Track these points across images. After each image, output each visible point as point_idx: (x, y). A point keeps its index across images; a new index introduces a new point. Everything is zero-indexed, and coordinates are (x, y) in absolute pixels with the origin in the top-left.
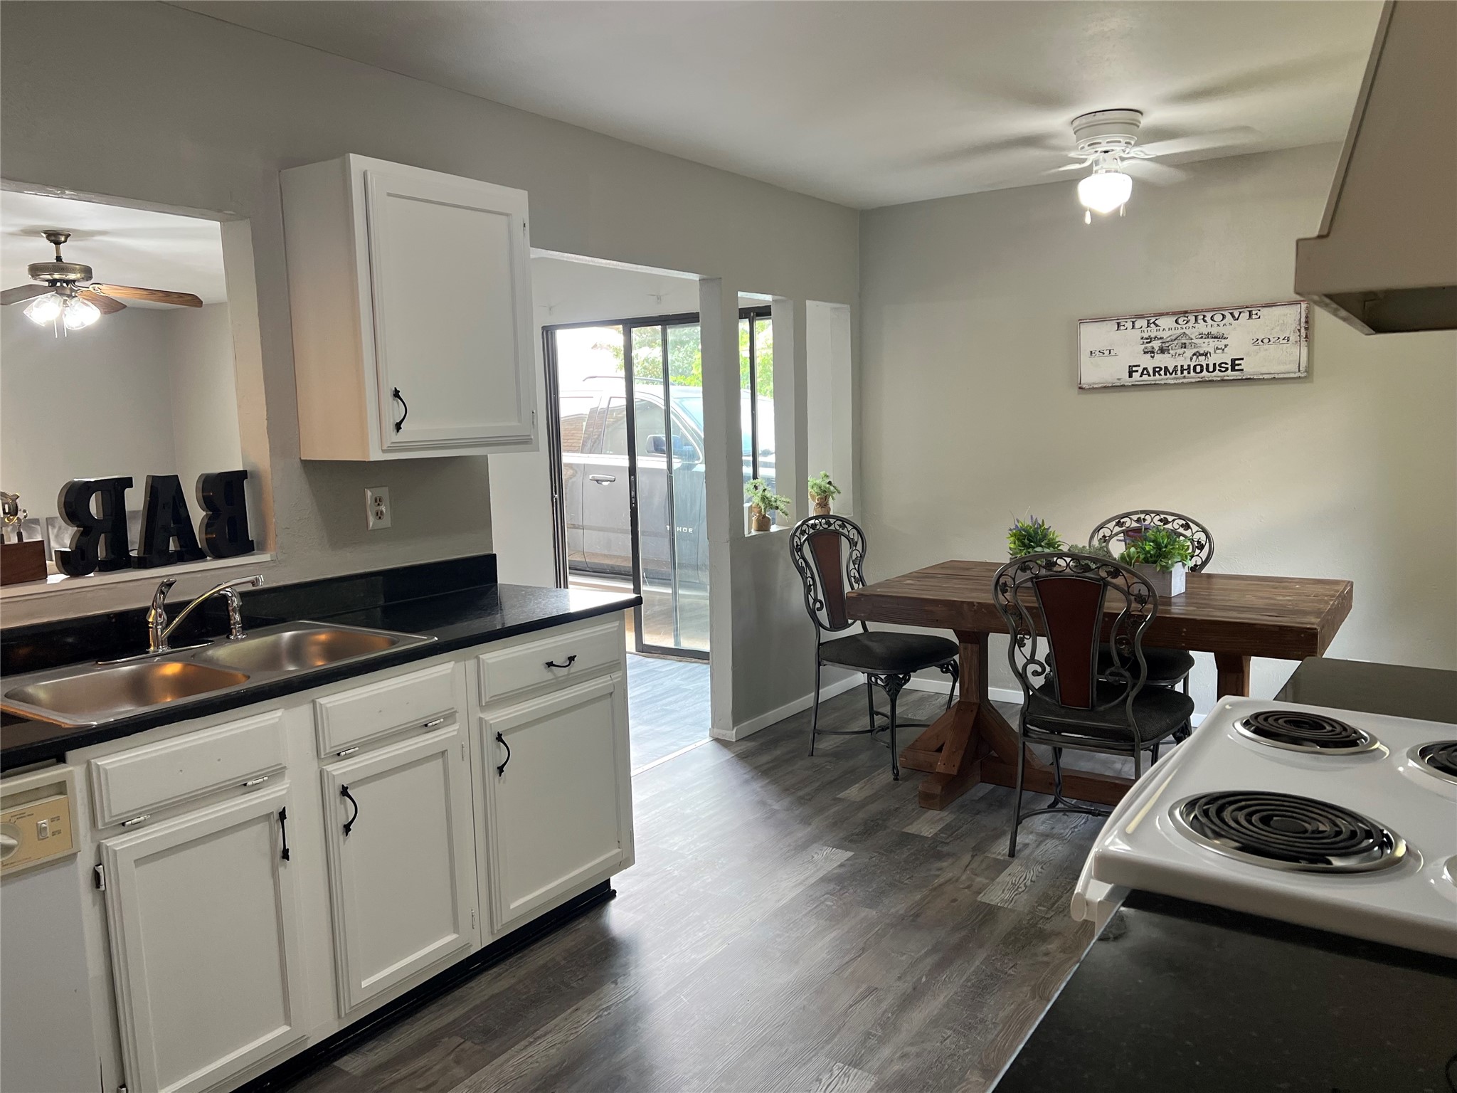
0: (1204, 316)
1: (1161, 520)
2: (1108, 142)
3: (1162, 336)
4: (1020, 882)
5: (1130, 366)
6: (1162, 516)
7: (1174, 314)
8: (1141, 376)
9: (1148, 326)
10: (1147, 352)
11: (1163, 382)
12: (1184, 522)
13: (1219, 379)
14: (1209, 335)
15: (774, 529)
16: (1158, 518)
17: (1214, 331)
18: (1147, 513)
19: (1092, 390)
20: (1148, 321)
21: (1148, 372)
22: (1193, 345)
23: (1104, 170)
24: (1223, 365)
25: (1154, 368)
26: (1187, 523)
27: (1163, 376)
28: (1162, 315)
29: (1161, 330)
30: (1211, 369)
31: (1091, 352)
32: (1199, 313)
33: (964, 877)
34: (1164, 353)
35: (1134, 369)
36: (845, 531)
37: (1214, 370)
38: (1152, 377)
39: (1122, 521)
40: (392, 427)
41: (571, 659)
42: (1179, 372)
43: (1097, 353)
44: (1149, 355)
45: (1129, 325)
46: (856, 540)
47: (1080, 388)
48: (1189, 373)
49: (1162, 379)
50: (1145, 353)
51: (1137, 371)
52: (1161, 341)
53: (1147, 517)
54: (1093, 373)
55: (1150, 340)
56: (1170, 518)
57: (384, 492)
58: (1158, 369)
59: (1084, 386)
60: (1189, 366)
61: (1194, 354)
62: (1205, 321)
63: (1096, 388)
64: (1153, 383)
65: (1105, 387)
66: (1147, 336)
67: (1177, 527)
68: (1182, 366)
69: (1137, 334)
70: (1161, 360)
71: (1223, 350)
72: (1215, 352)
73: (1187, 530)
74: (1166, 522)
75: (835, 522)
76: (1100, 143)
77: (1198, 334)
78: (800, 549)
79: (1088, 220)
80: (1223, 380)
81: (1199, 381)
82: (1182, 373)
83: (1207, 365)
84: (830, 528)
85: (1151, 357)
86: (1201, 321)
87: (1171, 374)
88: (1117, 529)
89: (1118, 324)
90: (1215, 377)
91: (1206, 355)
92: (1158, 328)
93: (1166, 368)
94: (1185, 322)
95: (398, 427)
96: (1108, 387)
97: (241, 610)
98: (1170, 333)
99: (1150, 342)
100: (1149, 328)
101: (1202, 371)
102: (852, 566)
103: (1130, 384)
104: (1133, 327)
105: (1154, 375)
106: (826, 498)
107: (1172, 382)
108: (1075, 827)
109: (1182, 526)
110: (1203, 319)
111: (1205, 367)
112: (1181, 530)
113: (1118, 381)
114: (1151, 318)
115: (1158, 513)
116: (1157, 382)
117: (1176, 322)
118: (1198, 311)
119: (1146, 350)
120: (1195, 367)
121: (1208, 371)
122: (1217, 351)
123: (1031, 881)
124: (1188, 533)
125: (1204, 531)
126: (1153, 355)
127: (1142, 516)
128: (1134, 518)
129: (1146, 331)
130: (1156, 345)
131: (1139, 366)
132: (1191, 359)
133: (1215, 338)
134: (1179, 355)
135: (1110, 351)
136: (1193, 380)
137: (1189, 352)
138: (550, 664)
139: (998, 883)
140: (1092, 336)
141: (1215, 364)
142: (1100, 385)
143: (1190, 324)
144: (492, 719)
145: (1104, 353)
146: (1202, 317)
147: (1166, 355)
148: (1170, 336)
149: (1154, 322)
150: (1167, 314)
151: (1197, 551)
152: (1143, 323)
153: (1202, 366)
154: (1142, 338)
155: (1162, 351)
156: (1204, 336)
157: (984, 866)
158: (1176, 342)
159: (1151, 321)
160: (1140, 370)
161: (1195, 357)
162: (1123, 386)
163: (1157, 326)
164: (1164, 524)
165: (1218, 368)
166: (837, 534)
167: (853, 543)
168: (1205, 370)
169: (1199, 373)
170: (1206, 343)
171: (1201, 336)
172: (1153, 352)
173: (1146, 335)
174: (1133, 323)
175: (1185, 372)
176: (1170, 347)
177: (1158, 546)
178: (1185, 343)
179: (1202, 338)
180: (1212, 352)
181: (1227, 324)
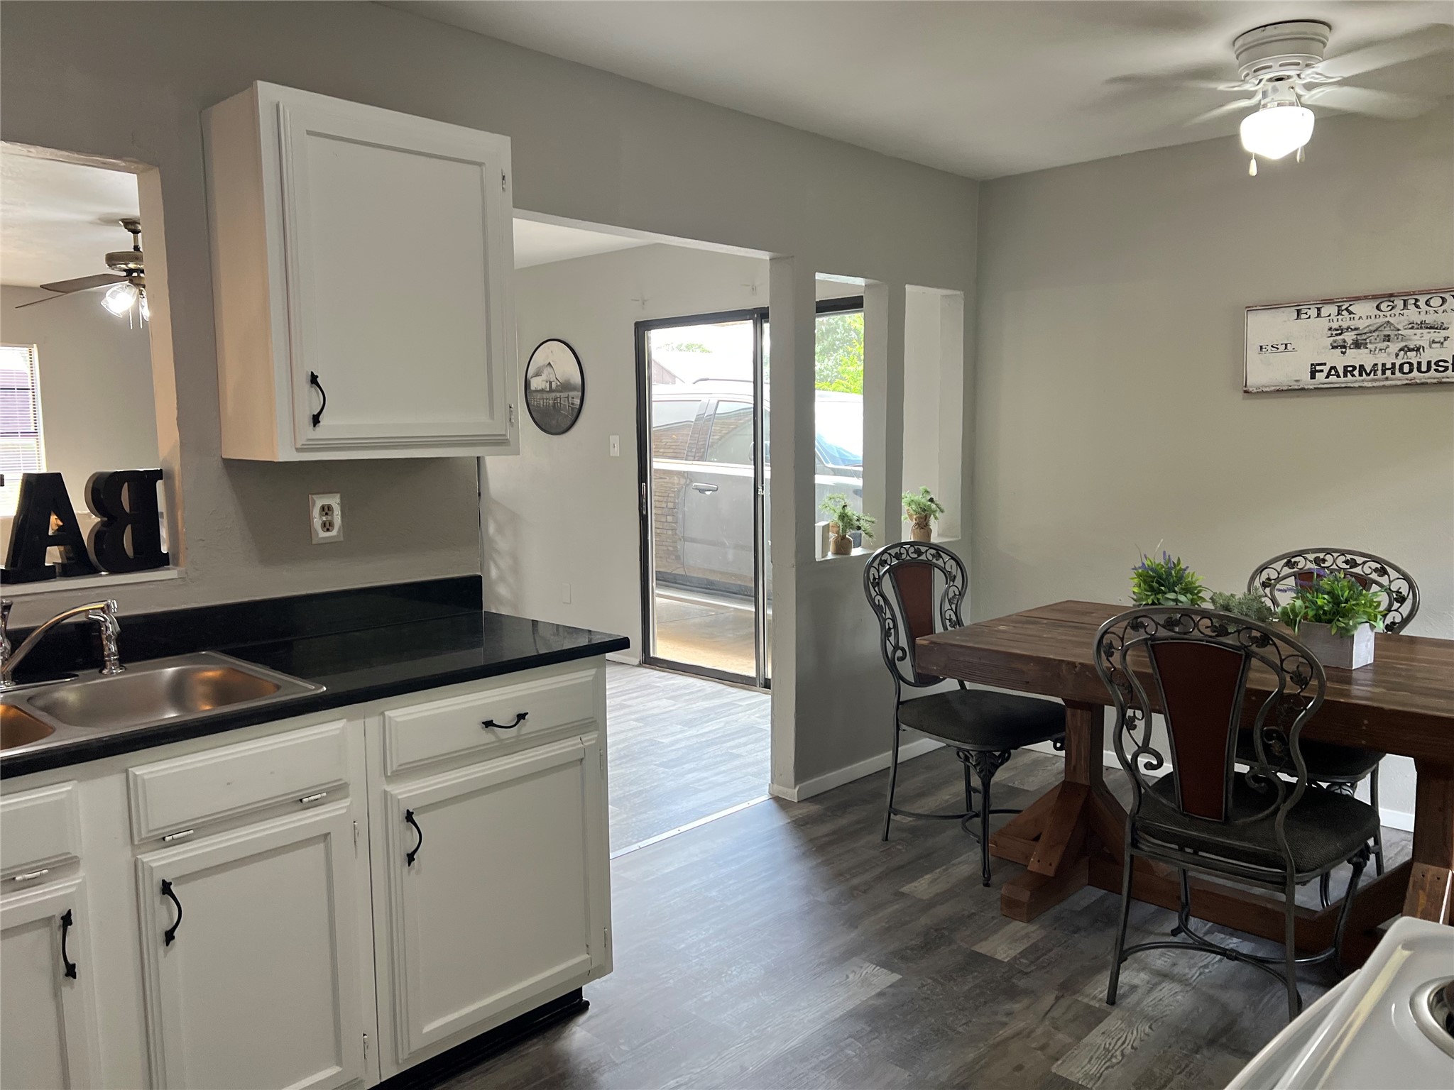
0: (1417, 300)
1: (1346, 562)
2: (1280, 66)
3: (1357, 326)
4: (1116, 1048)
5: (1312, 365)
6: (1349, 557)
7: (1374, 297)
8: (1327, 377)
9: (1339, 314)
10: (1336, 347)
11: (1356, 385)
12: (1379, 566)
13: (1435, 381)
14: (1422, 325)
15: (856, 552)
16: (1342, 558)
17: (1429, 319)
18: (1328, 551)
19: (1262, 394)
20: (1339, 307)
21: (1337, 371)
22: (1400, 337)
23: (1276, 103)
24: (1441, 364)
25: (1346, 367)
26: (1383, 568)
27: (1358, 378)
28: (1358, 299)
29: (1357, 317)
30: (1424, 368)
31: (1261, 347)
32: (1408, 297)
33: (1039, 1031)
34: (1359, 348)
35: (1318, 368)
36: (940, 562)
37: (1429, 369)
38: (1342, 379)
39: (1293, 560)
40: (307, 420)
41: (521, 717)
42: (1379, 372)
43: (1269, 348)
44: (1339, 351)
45: (1313, 312)
46: (954, 573)
47: (1246, 392)
48: (1393, 373)
49: (1356, 381)
50: (1334, 347)
51: (1322, 371)
52: (1356, 332)
53: (1328, 557)
54: (1261, 373)
55: (1341, 331)
56: (1359, 560)
57: (334, 501)
58: (1350, 369)
59: (1251, 390)
60: (1393, 364)
61: (1401, 350)
62: (1417, 307)
63: (1266, 392)
64: (1343, 385)
65: (1278, 390)
66: (1337, 327)
67: (1368, 571)
68: (1384, 365)
69: (1323, 324)
70: (1355, 357)
71: (1442, 343)
72: (1430, 347)
73: (1382, 576)
74: (1353, 564)
75: (927, 551)
76: (1270, 67)
77: (1407, 323)
78: (877, 583)
79: (1253, 170)
80: (1441, 383)
81: (1406, 384)
82: (1384, 373)
83: (1419, 364)
84: (919, 558)
85: (1342, 352)
86: (1411, 307)
87: (1368, 374)
88: (1287, 571)
89: (1299, 312)
90: (1429, 378)
91: (1418, 350)
92: (1352, 316)
93: (1362, 367)
94: (1390, 307)
95: (316, 420)
96: (1282, 390)
97: (120, 640)
98: (1369, 322)
99: (1340, 334)
100: (1340, 317)
101: (1411, 371)
102: (947, 606)
103: (1312, 387)
104: (1319, 315)
105: (1345, 376)
106: (926, 518)
107: (1370, 384)
108: (1206, 966)
109: (1376, 570)
110: (1414, 304)
111: (1415, 366)
112: (1374, 576)
113: (1295, 383)
114: (1343, 303)
115: (1343, 553)
116: (1349, 385)
117: (1378, 308)
118: (1408, 294)
119: (1336, 345)
120: (1401, 366)
121: (1419, 370)
122: (1434, 345)
123: (1132, 1048)
124: (1384, 580)
125: (1406, 578)
126: (1344, 350)
127: (1321, 555)
128: (1311, 557)
129: (1335, 320)
130: (1349, 337)
131: (1325, 364)
132: (1397, 355)
133: (1431, 328)
134: (1381, 350)
135: (1286, 345)
136: (1399, 383)
137: (1394, 347)
138: (488, 724)
139: (1087, 1045)
140: (1262, 328)
141: (1429, 363)
142: (1273, 388)
143: (1397, 311)
144: (400, 794)
145: (1278, 348)
146: (1413, 301)
147: (1363, 351)
148: (1368, 326)
149: (1347, 309)
150: (1366, 298)
151: (1396, 605)
152: (1333, 309)
153: (1411, 364)
154: (1330, 329)
155: (1357, 345)
156: (1416, 326)
157: (1070, 1015)
158: (1376, 333)
159: (1343, 308)
160: (1326, 369)
161: (1402, 352)
162: (1303, 389)
163: (1350, 313)
164: (1351, 568)
165: (1434, 367)
166: (929, 566)
167: (950, 577)
168: (1415, 370)
169: (1407, 373)
170: (1419, 335)
171: (1412, 326)
172: (1345, 347)
173: (1335, 325)
174: (1319, 309)
175: (1388, 373)
176: (1368, 341)
177: (1336, 600)
178: (1389, 336)
179: (1412, 328)
180: (1426, 346)
181: (1449, 311)
